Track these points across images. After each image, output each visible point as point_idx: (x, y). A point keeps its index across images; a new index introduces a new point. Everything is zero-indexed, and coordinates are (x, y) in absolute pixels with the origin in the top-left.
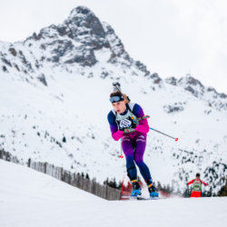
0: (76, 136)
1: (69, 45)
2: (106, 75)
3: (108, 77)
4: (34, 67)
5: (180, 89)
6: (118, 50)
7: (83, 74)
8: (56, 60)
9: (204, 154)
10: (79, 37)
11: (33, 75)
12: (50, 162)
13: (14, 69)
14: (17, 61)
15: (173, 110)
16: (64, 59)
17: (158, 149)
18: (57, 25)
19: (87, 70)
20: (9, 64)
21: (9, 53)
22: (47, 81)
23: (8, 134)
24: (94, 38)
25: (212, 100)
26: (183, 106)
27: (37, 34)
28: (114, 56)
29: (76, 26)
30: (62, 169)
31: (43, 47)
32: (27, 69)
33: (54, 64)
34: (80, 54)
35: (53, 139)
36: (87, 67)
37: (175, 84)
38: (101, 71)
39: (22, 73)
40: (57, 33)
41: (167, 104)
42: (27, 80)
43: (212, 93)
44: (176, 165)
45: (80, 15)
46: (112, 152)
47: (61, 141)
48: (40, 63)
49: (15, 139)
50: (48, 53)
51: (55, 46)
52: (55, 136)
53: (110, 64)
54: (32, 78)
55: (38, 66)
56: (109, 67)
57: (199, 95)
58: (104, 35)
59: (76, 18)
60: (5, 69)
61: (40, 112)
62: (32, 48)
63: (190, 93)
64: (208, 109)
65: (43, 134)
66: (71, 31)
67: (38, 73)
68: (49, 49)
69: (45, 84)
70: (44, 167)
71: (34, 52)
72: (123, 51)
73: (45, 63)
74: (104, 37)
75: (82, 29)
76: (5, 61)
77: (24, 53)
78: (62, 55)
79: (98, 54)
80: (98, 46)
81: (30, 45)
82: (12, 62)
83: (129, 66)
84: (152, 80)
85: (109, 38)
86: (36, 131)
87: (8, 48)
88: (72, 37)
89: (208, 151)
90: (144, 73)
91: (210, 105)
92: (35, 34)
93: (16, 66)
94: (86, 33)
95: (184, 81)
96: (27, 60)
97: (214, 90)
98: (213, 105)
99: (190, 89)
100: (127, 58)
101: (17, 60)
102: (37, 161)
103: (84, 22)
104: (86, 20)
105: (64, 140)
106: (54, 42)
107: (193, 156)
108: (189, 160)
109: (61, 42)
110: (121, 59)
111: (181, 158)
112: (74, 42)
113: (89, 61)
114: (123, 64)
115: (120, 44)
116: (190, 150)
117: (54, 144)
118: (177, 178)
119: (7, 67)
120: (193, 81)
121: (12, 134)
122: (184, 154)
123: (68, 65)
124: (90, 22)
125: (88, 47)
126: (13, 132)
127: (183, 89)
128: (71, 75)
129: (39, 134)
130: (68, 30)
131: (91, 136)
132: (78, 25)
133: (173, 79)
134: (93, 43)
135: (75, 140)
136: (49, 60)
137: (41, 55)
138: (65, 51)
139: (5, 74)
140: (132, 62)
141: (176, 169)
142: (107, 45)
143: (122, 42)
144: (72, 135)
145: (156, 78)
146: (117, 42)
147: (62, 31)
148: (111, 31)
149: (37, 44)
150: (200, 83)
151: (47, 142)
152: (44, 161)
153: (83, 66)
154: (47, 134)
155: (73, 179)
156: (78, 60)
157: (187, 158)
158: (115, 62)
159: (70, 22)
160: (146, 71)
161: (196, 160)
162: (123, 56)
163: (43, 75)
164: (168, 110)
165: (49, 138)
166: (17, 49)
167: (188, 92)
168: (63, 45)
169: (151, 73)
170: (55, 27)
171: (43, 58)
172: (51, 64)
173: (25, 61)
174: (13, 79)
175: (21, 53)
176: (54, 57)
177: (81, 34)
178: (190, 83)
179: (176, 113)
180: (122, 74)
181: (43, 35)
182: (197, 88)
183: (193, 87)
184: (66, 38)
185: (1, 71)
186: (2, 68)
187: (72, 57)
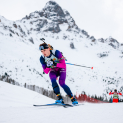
1: (46, 22)
2: (66, 37)
3: (67, 39)
4: (26, 34)
5: (106, 44)
6: (72, 24)
7: (53, 37)
8: (39, 30)
9: (120, 80)
10: (51, 17)
11: (26, 38)
12: (36, 85)
13: (16, 35)
14: (18, 31)
15: (103, 56)
16: (43, 29)
17: (95, 77)
18: (38, 11)
19: (56, 35)
20: (13, 32)
21: (13, 27)
22: (34, 41)
23: (14, 70)
24: (59, 18)
26: (108, 53)
27: (28, 16)
28: (70, 27)
29: (49, 12)
30: (43, 88)
31: (31, 23)
32: (23, 35)
33: (37, 32)
34: (52, 27)
35: (38, 73)
36: (55, 33)
37: (103, 42)
38: (63, 36)
39: (20, 37)
40: (39, 15)
41: (99, 53)
42: (23, 41)
44: (105, 85)
45: (51, 5)
46: (70, 79)
47: (42, 74)
48: (30, 32)
49: (17, 73)
50: (34, 26)
51: (38, 23)
52: (39, 71)
53: (68, 32)
54: (25, 39)
55: (29, 33)
56: (67, 33)
57: (116, 48)
58: (64, 16)
59: (49, 7)
60: (11, 35)
61: (31, 58)
62: (25, 24)
63: (111, 46)
64: (122, 55)
65: (32, 70)
66: (46, 14)
67: (29, 37)
68: (35, 24)
69: (33, 43)
70: (33, 88)
71: (26, 26)
72: (75, 24)
73: (33, 31)
74: (64, 17)
76: (11, 31)
77: (21, 27)
78: (42, 27)
79: (61, 26)
80: (61, 22)
81: (24, 22)
82: (15, 31)
83: (78, 33)
84: (91, 40)
85: (67, 18)
86: (28, 68)
87: (12, 24)
88: (47, 18)
89: (122, 78)
90: (86, 36)
91: (122, 53)
92: (27, 16)
93: (17, 34)
94: (54, 15)
95: (108, 40)
96: (23, 30)
99: (111, 45)
100: (77, 28)
102: (30, 84)
103: (53, 9)
104: (54, 8)
106: (37, 20)
107: (114, 80)
108: (112, 83)
109: (41, 20)
110: (74, 29)
111: (107, 82)
112: (49, 21)
113: (56, 30)
114: (75, 31)
115: (73, 21)
116: (112, 77)
117: (38, 75)
118: (105, 93)
119: (12, 34)
120: (113, 40)
121: (16, 70)
122: (109, 80)
123: (45, 32)
124: (56, 9)
125: (56, 23)
126: (16, 69)
127: (107, 44)
128: (47, 38)
129: (30, 70)
130: (44, 14)
132: (50, 11)
133: (102, 39)
134: (58, 20)
136: (35, 30)
137: (30, 28)
138: (43, 25)
139: (11, 38)
140: (79, 30)
141: (105, 88)
142: (66, 22)
143: (74, 20)
145: (93, 39)
146: (71, 20)
147: (41, 14)
148: (68, 14)
149: (28, 21)
150: (117, 41)
151: (35, 74)
152: (33, 84)
153: (53, 33)
154: (34, 70)
155: (49, 94)
157: (111, 82)
158: (70, 30)
159: (46, 9)
160: (87, 35)
161: (115, 82)
162: (75, 27)
163: (32, 38)
164: (100, 56)
165: (35, 72)
166: (17, 24)
167: (110, 46)
168: (42, 22)
169: (90, 36)
170: (37, 12)
171: (31, 29)
172: (36, 32)
173: (22, 31)
174: (16, 41)
175: (19, 26)
176: (38, 28)
177: (52, 16)
178: (111, 41)
179: (104, 58)
180: (74, 37)
181: (31, 17)
182: (115, 44)
183: (113, 43)
184: (43, 18)
185: (9, 36)
186: (9, 35)
187: (47, 28)
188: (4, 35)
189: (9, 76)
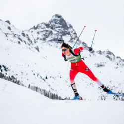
0: (52, 76)
1: (51, 33)
4: (33, 42)
6: (74, 36)
7: (57, 47)
8: (44, 39)
9: (114, 88)
10: (56, 29)
11: (33, 46)
12: (39, 87)
15: (100, 66)
16: (48, 39)
19: (59, 45)
20: (21, 40)
21: (21, 35)
22: (39, 49)
23: (19, 74)
24: (63, 30)
25: (118, 62)
26: (104, 64)
27: (36, 26)
28: (72, 39)
29: (54, 24)
31: (38, 33)
32: (30, 43)
33: (43, 41)
34: (56, 37)
35: (41, 77)
37: (101, 54)
39: (28, 45)
40: (45, 27)
41: (97, 63)
42: (30, 48)
43: (119, 59)
44: (100, 92)
45: (57, 18)
46: (69, 85)
47: (45, 78)
48: (36, 40)
49: (23, 76)
50: (41, 36)
51: (44, 33)
52: (42, 76)
55: (35, 42)
57: (112, 60)
58: (68, 28)
59: (55, 20)
60: (19, 42)
61: (35, 64)
62: (33, 33)
64: (117, 66)
65: (36, 75)
66: (52, 26)
67: (35, 45)
68: (41, 34)
69: (38, 51)
70: (36, 89)
71: (34, 35)
72: (76, 36)
73: (39, 40)
74: (67, 29)
75: (57, 25)
76: (20, 39)
77: (29, 36)
78: (47, 37)
79: (64, 37)
80: (64, 34)
81: (32, 32)
82: (23, 40)
83: (79, 44)
85: (70, 30)
86: (33, 73)
87: (21, 33)
88: (52, 29)
89: (116, 87)
91: (117, 65)
92: (34, 27)
93: (25, 42)
94: (59, 27)
95: (105, 52)
97: (119, 57)
98: (119, 65)
99: (108, 57)
101: (25, 39)
103: (58, 22)
104: (60, 21)
105: (46, 78)
106: (44, 31)
109: (47, 31)
110: (75, 41)
112: (54, 32)
115: (75, 33)
116: (107, 86)
117: (41, 80)
118: (100, 99)
119: (21, 42)
120: (110, 53)
121: (21, 74)
123: (50, 42)
124: (61, 22)
125: (60, 34)
126: (22, 73)
127: (104, 56)
128: (51, 47)
129: (34, 75)
130: (50, 25)
131: (59, 76)
132: (56, 23)
133: (100, 51)
134: (62, 32)
135: (51, 78)
136: (41, 39)
138: (48, 35)
139: (19, 45)
140: (80, 42)
141: (100, 95)
142: (69, 34)
144: (50, 76)
147: (47, 26)
148: (71, 27)
149: (35, 31)
150: (113, 54)
152: (36, 86)
153: (57, 43)
154: (38, 75)
156: (54, 40)
158: (72, 42)
159: (52, 22)
162: (77, 39)
163: (37, 46)
164: (97, 66)
165: (39, 77)
168: (48, 33)
170: (44, 24)
171: (38, 38)
172: (42, 41)
173: (29, 39)
174: (23, 48)
175: (27, 35)
177: (57, 28)
178: (108, 53)
179: (101, 68)
181: (38, 27)
182: (111, 56)
183: (109, 55)
184: (49, 29)
185: (17, 44)
186: (18, 42)
187: (52, 38)
188: (13, 42)
189: (15, 79)
